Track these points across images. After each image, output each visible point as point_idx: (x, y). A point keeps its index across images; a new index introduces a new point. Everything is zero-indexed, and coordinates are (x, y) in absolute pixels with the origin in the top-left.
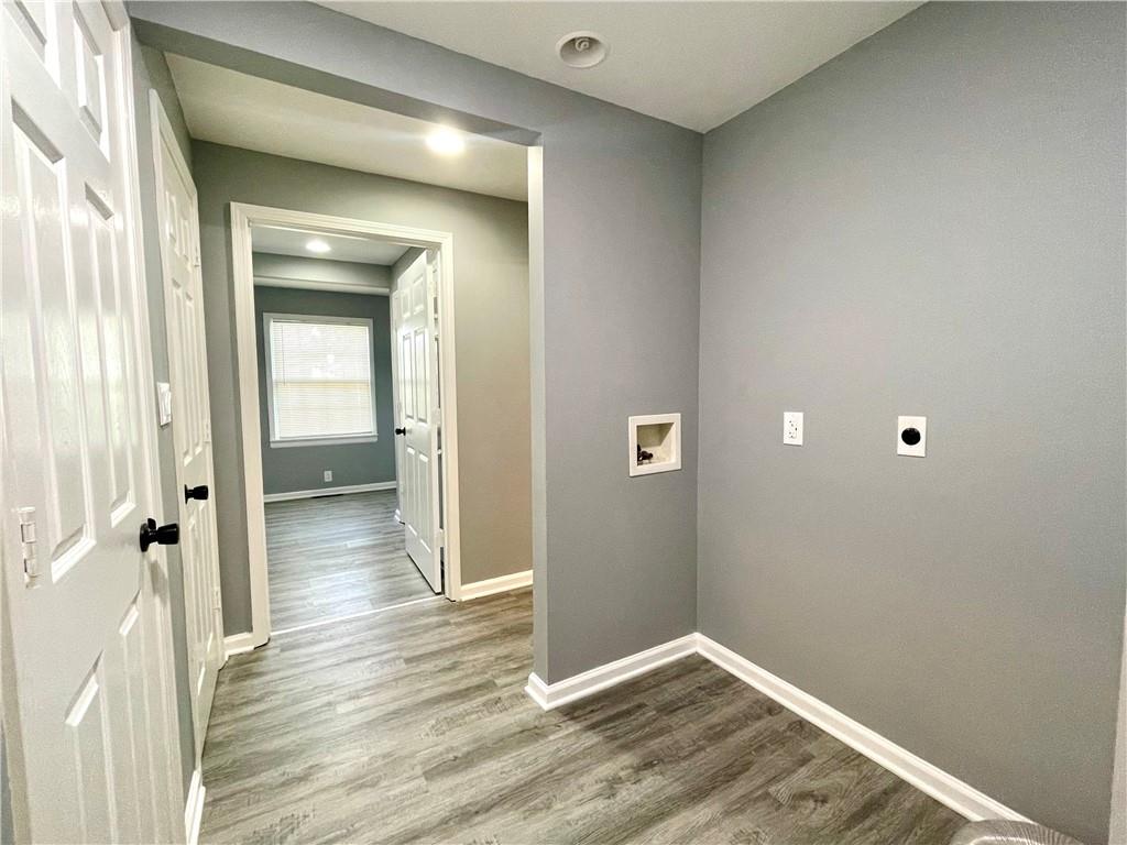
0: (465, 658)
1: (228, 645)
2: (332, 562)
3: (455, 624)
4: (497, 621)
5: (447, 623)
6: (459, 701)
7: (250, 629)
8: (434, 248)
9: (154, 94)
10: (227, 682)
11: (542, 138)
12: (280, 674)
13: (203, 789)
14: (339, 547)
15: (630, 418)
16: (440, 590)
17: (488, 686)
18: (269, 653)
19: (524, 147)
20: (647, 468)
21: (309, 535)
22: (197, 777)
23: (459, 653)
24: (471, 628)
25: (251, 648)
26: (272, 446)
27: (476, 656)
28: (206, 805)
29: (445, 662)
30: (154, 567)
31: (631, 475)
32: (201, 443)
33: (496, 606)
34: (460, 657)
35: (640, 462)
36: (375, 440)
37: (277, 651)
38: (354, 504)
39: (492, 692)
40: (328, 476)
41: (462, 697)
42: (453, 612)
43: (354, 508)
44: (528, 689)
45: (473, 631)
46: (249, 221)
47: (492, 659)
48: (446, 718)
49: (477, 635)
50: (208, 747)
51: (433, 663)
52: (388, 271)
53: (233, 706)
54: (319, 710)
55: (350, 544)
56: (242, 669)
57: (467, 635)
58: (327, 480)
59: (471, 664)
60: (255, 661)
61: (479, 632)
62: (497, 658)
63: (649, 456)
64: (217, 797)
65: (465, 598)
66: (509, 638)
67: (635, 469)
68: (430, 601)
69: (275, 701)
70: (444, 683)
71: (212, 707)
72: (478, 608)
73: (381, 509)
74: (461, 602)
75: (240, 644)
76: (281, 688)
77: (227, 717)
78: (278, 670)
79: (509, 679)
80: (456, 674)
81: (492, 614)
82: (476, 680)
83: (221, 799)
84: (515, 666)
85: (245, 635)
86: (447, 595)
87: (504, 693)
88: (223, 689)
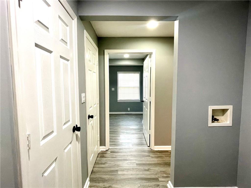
0: (152, 168)
1: (101, 148)
2: (126, 131)
3: (151, 157)
4: (163, 159)
5: (149, 156)
6: (147, 181)
7: (105, 146)
8: (151, 54)
9: (85, 31)
10: (99, 157)
11: (178, 18)
12: (109, 159)
13: (89, 182)
14: (128, 128)
15: (209, 106)
16: (149, 146)
17: (156, 179)
18: (108, 152)
19: (173, 21)
20: (216, 124)
21: (123, 124)
22: (88, 179)
23: (151, 166)
24: (156, 159)
25: (105, 150)
26: (118, 101)
27: (155, 169)
28: (89, 186)
29: (147, 168)
30: (77, 135)
31: (209, 126)
32: (96, 104)
33: (164, 154)
34: (150, 167)
35: (213, 122)
36: (140, 101)
37: (110, 152)
38: (133, 117)
39: (157, 182)
40: (129, 109)
41: (149, 180)
42: (151, 153)
43: (133, 118)
44: (168, 185)
45: (155, 160)
46: (108, 54)
47: (159, 171)
48: (143, 186)
49: (156, 162)
50: (92, 172)
51: (143, 167)
52: (143, 60)
53: (99, 163)
54: (115, 171)
55: (131, 127)
56: (102, 155)
57: (153, 161)
58: (128, 110)
59: (153, 171)
60: (105, 153)
61: (157, 161)
62: (161, 171)
63: (218, 120)
64: (91, 185)
65: (155, 150)
66: (166, 166)
67: (210, 124)
68: (146, 148)
69: (107, 165)
70: (145, 174)
71: (95, 162)
72: (158, 153)
73: (139, 119)
74: (154, 151)
75: (103, 149)
76: (109, 162)
77: (97, 166)
78: (109, 157)
79: (163, 180)
80: (148, 173)
81: (162, 157)
82: (153, 176)
83: (92, 186)
84: (166, 176)
85: (104, 147)
86: (151, 147)
87: (161, 184)
88: (98, 159)
